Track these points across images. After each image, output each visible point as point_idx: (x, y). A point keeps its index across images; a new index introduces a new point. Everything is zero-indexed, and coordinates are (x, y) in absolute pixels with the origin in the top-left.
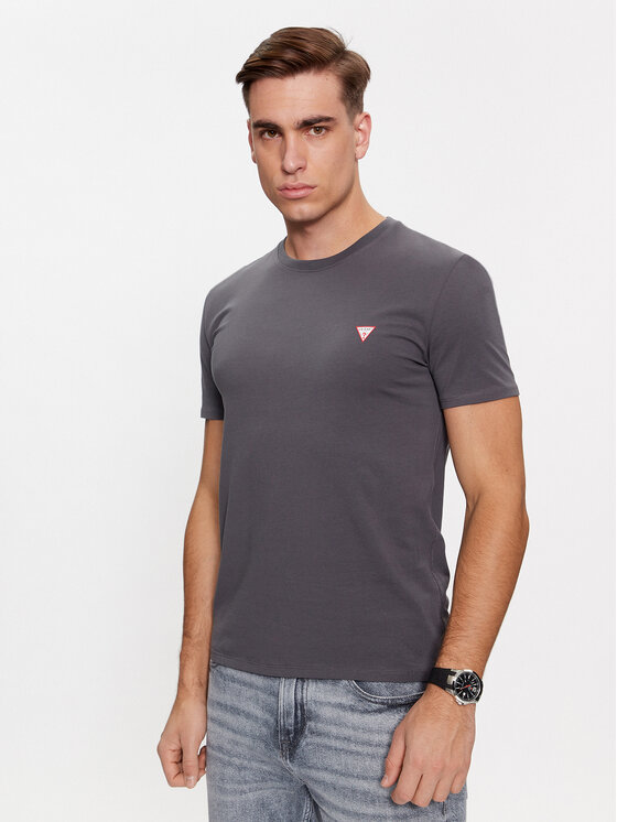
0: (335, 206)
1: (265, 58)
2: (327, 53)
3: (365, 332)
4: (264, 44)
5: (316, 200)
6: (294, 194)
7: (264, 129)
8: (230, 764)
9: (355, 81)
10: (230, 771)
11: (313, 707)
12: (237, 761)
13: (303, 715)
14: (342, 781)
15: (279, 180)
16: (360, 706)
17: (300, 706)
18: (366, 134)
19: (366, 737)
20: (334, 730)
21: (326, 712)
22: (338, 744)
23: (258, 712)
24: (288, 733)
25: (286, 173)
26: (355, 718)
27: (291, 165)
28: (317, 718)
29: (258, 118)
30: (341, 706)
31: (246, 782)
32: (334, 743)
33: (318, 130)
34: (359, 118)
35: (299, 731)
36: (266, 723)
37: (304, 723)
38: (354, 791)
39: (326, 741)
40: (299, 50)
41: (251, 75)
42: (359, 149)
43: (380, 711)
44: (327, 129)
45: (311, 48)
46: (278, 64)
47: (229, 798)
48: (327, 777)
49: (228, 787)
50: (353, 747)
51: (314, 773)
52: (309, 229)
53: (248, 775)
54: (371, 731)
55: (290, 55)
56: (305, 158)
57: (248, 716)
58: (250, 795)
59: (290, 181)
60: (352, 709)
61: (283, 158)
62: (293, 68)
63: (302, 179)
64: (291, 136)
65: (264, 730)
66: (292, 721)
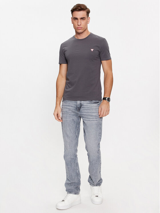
0: (85, 31)
1: (76, 8)
2: (85, 8)
3: (92, 50)
4: (75, 6)
5: (82, 30)
6: (79, 29)
7: (75, 19)
8: (68, 114)
9: (88, 12)
10: (68, 115)
11: (83, 104)
12: (69, 113)
13: (81, 105)
14: (87, 114)
15: (77, 26)
16: (90, 103)
17: (81, 104)
18: (89, 20)
19: (91, 107)
20: (86, 107)
21: (85, 104)
22: (87, 109)
23: (73, 106)
24: (79, 108)
25: (78, 25)
26: (90, 105)
27: (79, 24)
28: (83, 105)
29: (74, 17)
30: (87, 103)
31: (71, 116)
32: (86, 109)
33: (83, 19)
34: (88, 18)
35: (80, 107)
36: (75, 107)
37: (81, 106)
38: (89, 115)
39: (85, 108)
40: (81, 8)
41: (73, 11)
42: (88, 22)
43: (93, 104)
44: (84, 19)
45: (82, 7)
46: (77, 9)
47: (68, 119)
48: (85, 114)
49: (68, 117)
50: (89, 109)
51: (83, 113)
52: (80, 34)
53: (71, 115)
54: (92, 106)
55: (79, 8)
56: (81, 23)
57: (71, 106)
58: (71, 118)
59: (79, 27)
60: (89, 103)
61: (78, 23)
62: (80, 10)
63: (80, 26)
64: (79, 20)
65: (74, 108)
66: (79, 106)
